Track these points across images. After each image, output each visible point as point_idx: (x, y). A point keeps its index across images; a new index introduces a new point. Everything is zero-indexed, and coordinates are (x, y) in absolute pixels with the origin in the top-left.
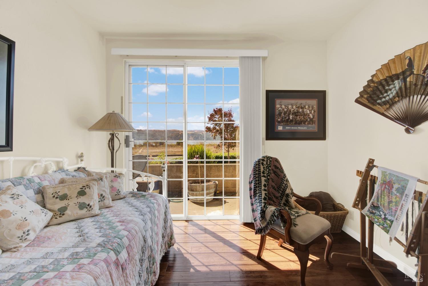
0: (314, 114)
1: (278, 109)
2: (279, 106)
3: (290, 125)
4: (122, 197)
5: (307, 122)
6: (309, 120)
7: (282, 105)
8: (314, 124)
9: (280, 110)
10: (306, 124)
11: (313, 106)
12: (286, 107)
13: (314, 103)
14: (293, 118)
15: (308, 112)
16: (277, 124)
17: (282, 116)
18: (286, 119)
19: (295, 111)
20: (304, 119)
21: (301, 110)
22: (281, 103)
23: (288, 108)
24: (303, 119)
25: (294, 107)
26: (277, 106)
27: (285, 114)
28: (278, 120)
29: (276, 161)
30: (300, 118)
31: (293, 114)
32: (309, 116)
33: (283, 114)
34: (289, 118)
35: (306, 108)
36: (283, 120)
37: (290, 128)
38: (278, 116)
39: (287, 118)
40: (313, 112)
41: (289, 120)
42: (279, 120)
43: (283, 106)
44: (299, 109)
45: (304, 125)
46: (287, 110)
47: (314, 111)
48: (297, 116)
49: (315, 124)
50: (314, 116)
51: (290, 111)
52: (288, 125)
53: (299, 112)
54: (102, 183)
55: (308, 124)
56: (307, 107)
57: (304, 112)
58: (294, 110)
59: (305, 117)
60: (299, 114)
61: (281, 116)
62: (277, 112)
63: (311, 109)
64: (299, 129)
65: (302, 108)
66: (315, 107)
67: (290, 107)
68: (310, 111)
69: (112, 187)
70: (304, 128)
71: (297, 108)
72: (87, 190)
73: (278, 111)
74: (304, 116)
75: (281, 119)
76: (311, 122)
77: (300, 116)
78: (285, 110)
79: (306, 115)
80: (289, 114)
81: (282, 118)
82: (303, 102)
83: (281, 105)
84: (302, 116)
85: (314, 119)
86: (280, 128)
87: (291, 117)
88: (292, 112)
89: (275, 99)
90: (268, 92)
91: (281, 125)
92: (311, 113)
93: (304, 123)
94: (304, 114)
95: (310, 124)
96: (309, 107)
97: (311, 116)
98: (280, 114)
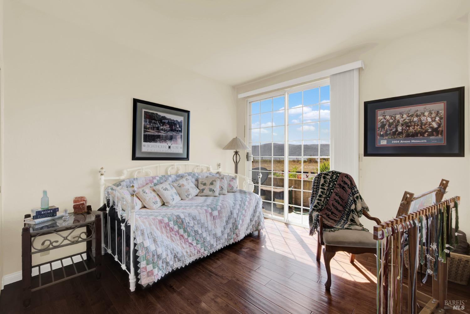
0: (439, 122)
1: (381, 121)
2: (382, 117)
3: (398, 138)
4: (234, 191)
5: (427, 133)
6: (430, 130)
7: (386, 116)
8: (440, 136)
9: (383, 122)
10: (426, 135)
11: (438, 112)
12: (393, 118)
13: (440, 107)
14: (402, 129)
15: (429, 120)
16: (379, 138)
17: (386, 129)
18: (392, 131)
19: (407, 120)
20: (422, 130)
21: (415, 119)
22: (384, 113)
23: (395, 118)
24: (419, 130)
25: (405, 116)
26: (379, 118)
27: (390, 126)
28: (380, 133)
29: (345, 177)
30: (415, 129)
31: (402, 125)
32: (431, 126)
33: (387, 127)
34: (397, 130)
35: (424, 116)
36: (388, 133)
37: (398, 142)
38: (380, 129)
39: (394, 130)
40: (437, 119)
41: (397, 133)
42: (382, 133)
43: (388, 117)
44: (412, 118)
45: (421, 137)
46: (394, 121)
48: (409, 127)
49: (441, 134)
50: (439, 125)
51: (398, 121)
52: (395, 139)
53: (413, 121)
54: (223, 181)
55: (429, 135)
56: (426, 114)
57: (421, 121)
58: (404, 120)
59: (423, 127)
60: (413, 124)
61: (384, 129)
62: (379, 125)
63: (433, 115)
64: (413, 143)
65: (417, 116)
66: (442, 113)
67: (398, 117)
68: (432, 118)
69: (230, 185)
70: (422, 141)
71: (408, 117)
72: (214, 183)
73: (381, 123)
74: (421, 126)
75: (384, 131)
76: (434, 133)
77: (414, 126)
78: (391, 121)
79: (425, 124)
80: (396, 126)
81: (387, 131)
82: (420, 108)
83: (382, 116)
84: (418, 125)
85: (440, 129)
86: (384, 142)
87: (400, 129)
88: (401, 122)
89: (376, 110)
90: (366, 104)
91: (385, 139)
92: (435, 121)
93: (421, 135)
94: (422, 124)
95: (433, 135)
96: (431, 113)
97: (435, 125)
98: (383, 126)
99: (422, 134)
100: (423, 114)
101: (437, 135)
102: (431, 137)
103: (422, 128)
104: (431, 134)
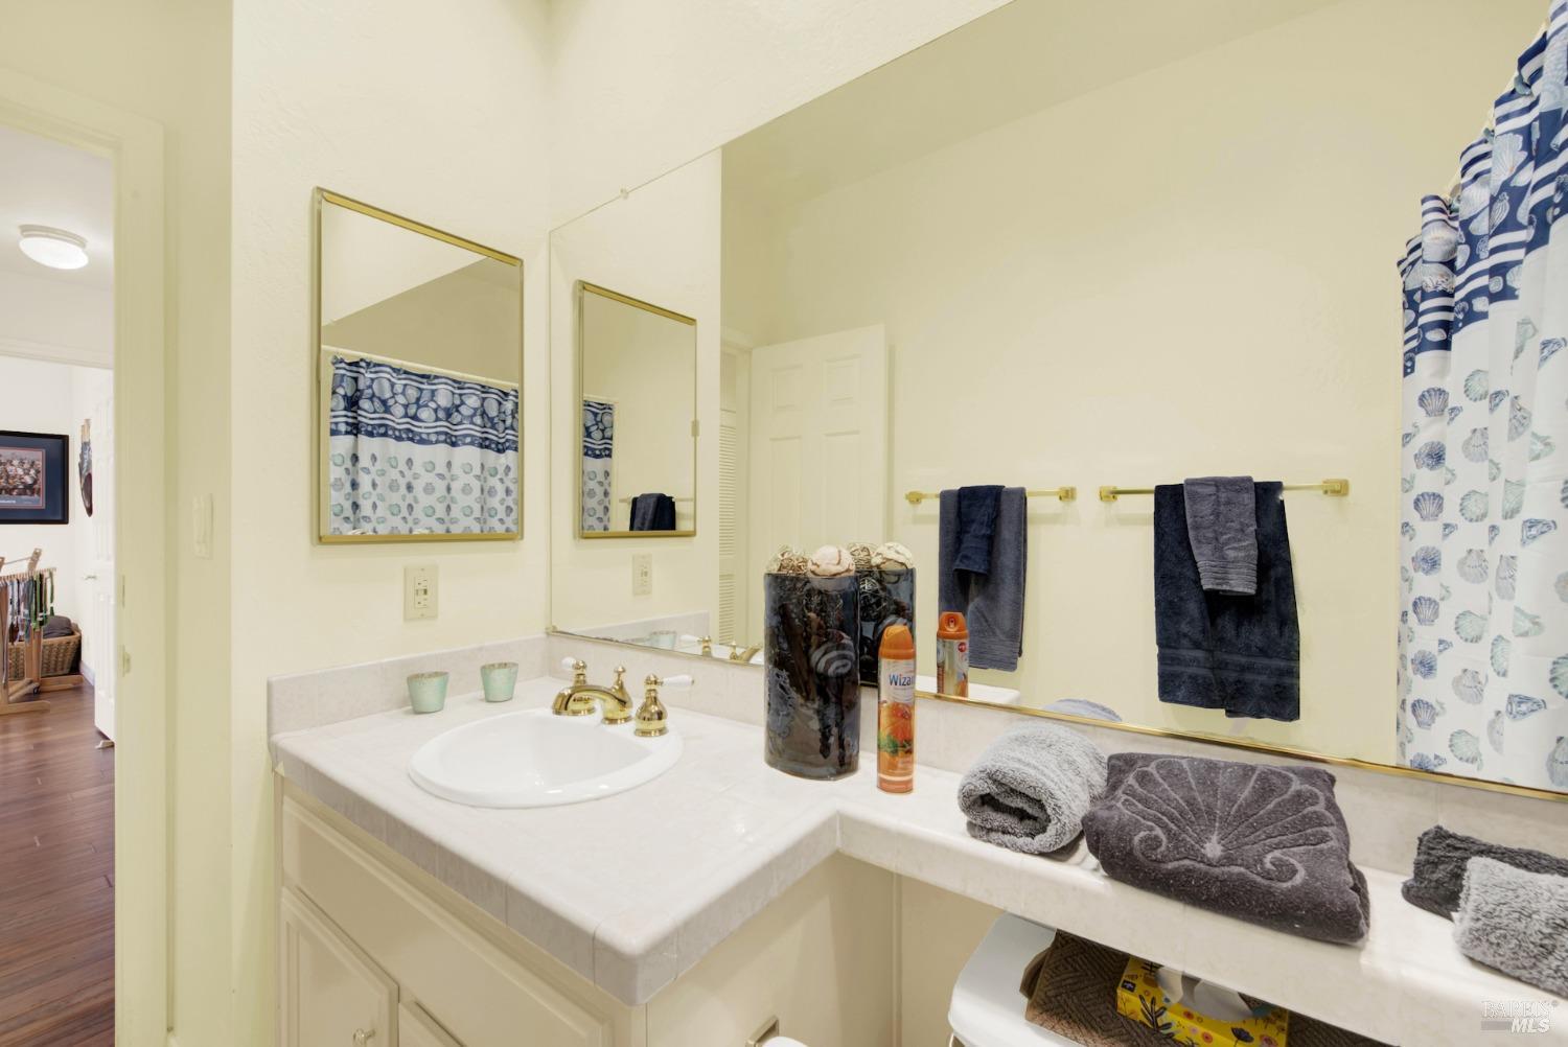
0: (35, 477)
5: (16, 491)
6: (21, 487)
8: (36, 496)
10: (15, 493)
11: (33, 462)
15: (20, 472)
20: (8, 485)
24: (3, 484)
32: (22, 480)
35: (12, 465)
40: (32, 472)
45: (7, 495)
47: (38, 472)
49: (38, 493)
50: (35, 482)
55: (19, 494)
56: (15, 462)
57: (6, 472)
59: (11, 481)
63: (26, 466)
66: (40, 464)
68: (24, 470)
70: (8, 502)
74: (7, 480)
76: (28, 491)
85: (36, 486)
92: (28, 474)
93: (7, 493)
94: (8, 476)
95: (25, 494)
96: (22, 463)
97: (29, 480)
99: (9, 491)
100: (11, 462)
101: (33, 494)
102: (23, 497)
103: (8, 483)
104: (23, 492)
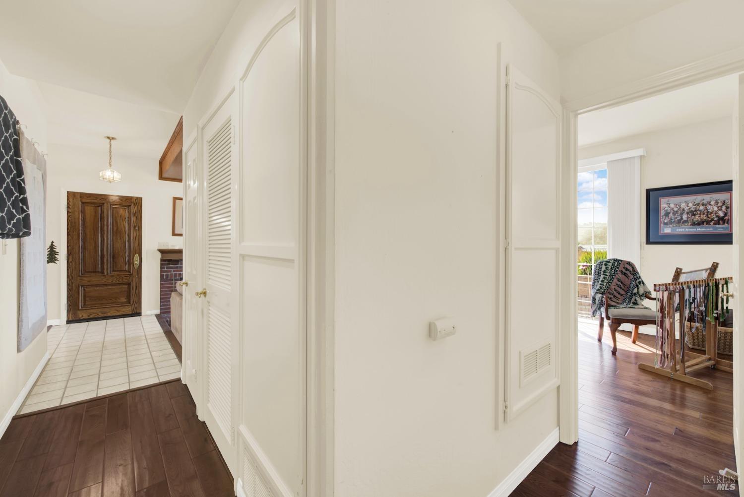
0: (725, 211)
1: (664, 209)
2: (666, 205)
3: (684, 226)
5: (713, 222)
6: (716, 219)
7: (670, 204)
8: (726, 224)
9: (667, 210)
10: (712, 224)
11: (724, 201)
12: (677, 206)
13: (727, 197)
14: (688, 218)
16: (662, 226)
17: (670, 217)
18: (676, 220)
19: (692, 209)
21: (701, 208)
22: (668, 201)
23: (680, 206)
25: (690, 205)
26: (662, 206)
28: (664, 221)
30: (701, 218)
31: (688, 213)
32: (717, 214)
33: (671, 215)
34: (682, 219)
37: (684, 230)
38: (664, 217)
39: (679, 218)
41: (682, 221)
42: (666, 221)
43: (672, 206)
44: (698, 207)
46: (679, 209)
48: (695, 215)
50: (726, 214)
51: (684, 210)
52: (680, 227)
53: (699, 210)
55: (715, 224)
56: (713, 203)
57: (707, 209)
58: (689, 209)
61: (668, 217)
63: (720, 204)
64: (699, 231)
65: (703, 205)
67: (683, 205)
68: (718, 207)
71: (694, 205)
73: (665, 211)
75: (669, 220)
76: (720, 221)
77: (700, 214)
78: (676, 209)
79: (711, 213)
80: (681, 214)
81: (671, 219)
82: (706, 198)
83: (666, 204)
84: (704, 214)
85: (726, 218)
86: (668, 230)
87: (685, 217)
88: (686, 210)
89: (660, 198)
90: (648, 192)
91: (670, 227)
92: (721, 210)
93: (707, 224)
94: (708, 212)
95: (719, 223)
96: (717, 202)
97: (721, 214)
98: (667, 214)
99: (708, 223)
100: (709, 203)
101: (724, 223)
102: (717, 226)
103: (708, 217)
104: (717, 223)
